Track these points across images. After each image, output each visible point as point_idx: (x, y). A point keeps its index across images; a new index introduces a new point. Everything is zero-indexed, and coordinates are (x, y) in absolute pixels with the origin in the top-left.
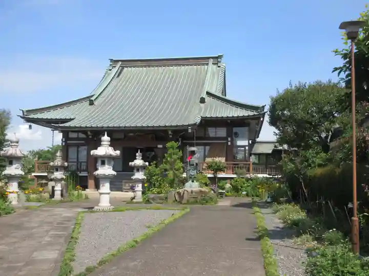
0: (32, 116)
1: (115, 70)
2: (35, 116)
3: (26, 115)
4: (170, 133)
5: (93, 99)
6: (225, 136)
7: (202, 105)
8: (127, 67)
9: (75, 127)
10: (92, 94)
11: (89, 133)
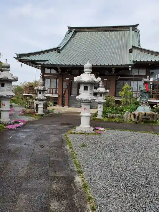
0: (22, 58)
1: (71, 34)
2: (25, 58)
3: (19, 57)
4: (113, 70)
5: (60, 49)
6: (145, 74)
7: (131, 54)
8: (78, 32)
9: (51, 65)
10: (59, 46)
11: (59, 70)
